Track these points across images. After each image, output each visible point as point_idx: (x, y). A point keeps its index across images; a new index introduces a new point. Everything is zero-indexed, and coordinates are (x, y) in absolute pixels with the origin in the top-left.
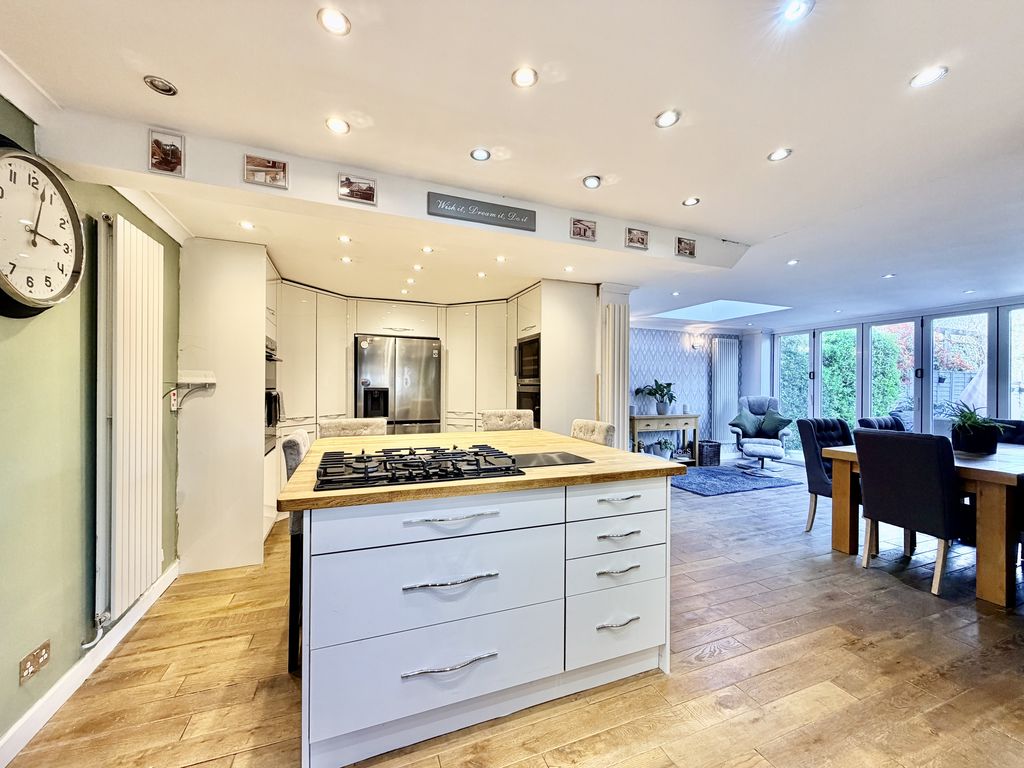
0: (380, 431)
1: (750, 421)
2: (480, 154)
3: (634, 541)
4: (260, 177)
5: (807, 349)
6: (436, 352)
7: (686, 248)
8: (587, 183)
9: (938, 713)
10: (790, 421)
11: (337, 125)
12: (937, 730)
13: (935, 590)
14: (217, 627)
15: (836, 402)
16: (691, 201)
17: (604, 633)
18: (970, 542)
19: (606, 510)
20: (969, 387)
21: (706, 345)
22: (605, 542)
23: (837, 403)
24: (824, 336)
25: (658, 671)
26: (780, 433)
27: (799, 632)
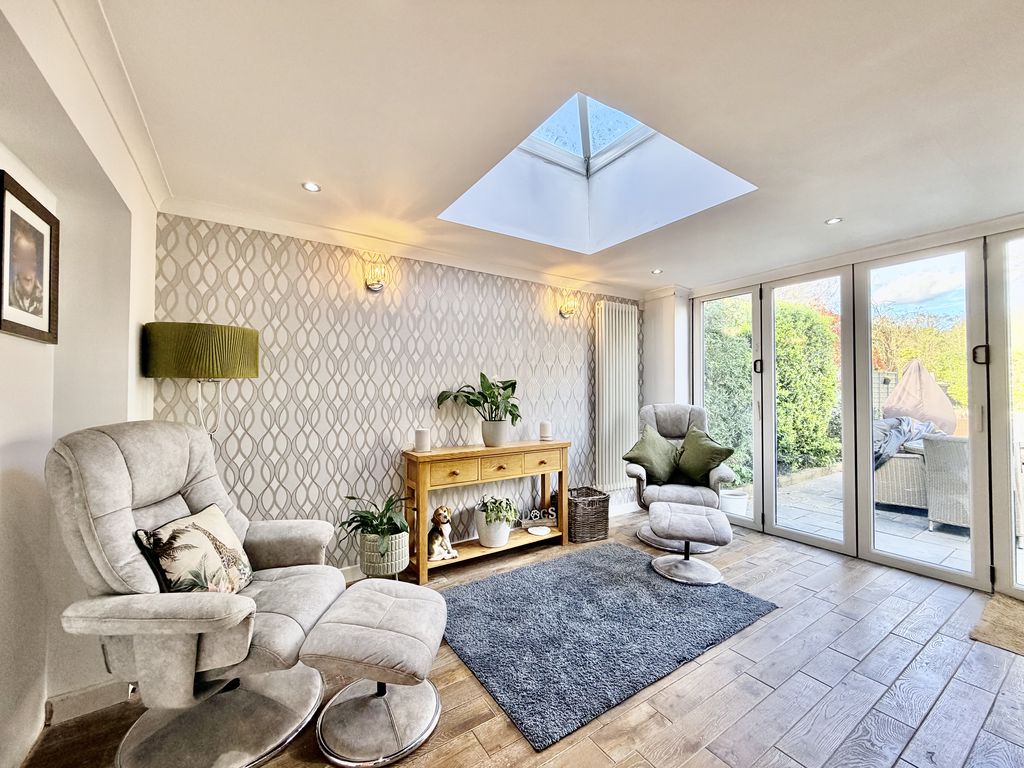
1: (661, 451)
5: (747, 324)
21: (585, 313)
24: (779, 294)
26: (714, 475)
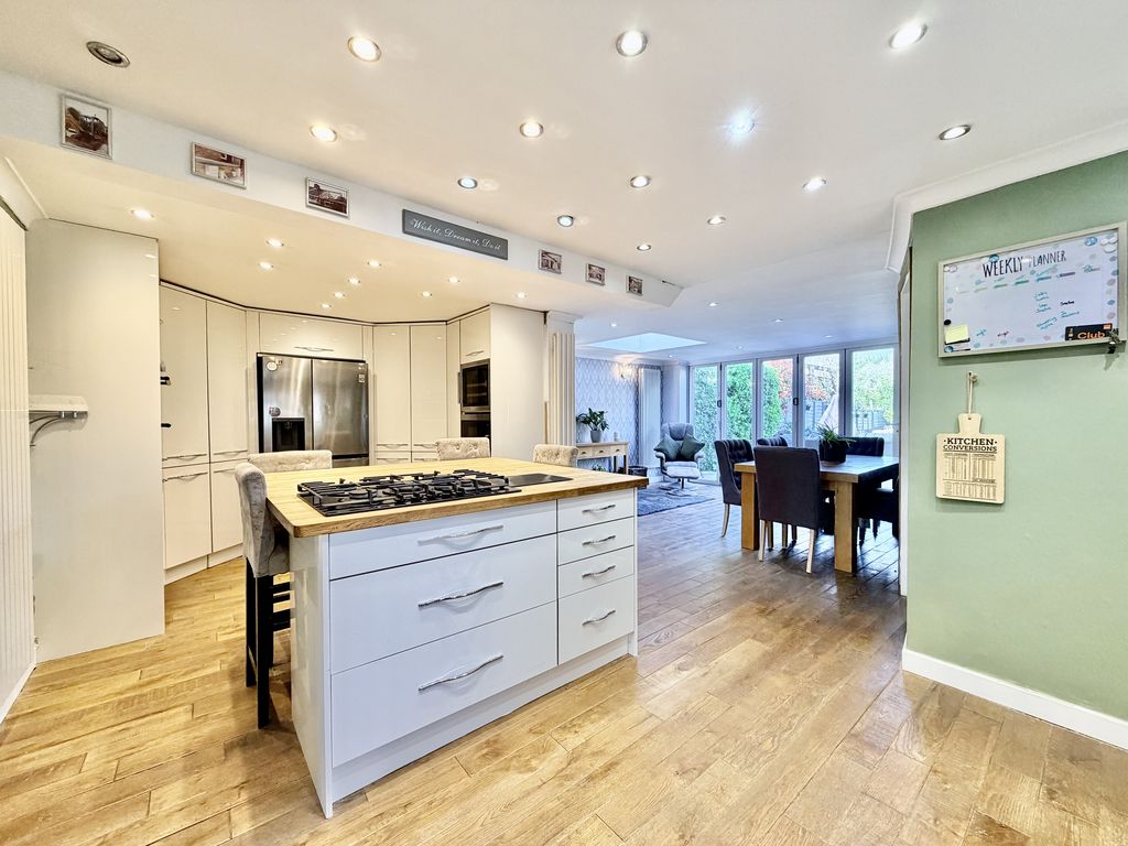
0: (324, 465)
1: (672, 446)
2: (468, 182)
3: (611, 545)
4: (212, 171)
5: (715, 380)
6: (363, 376)
7: (635, 286)
8: (562, 221)
9: (816, 646)
10: (703, 445)
11: (322, 132)
12: (817, 654)
13: (809, 570)
14: (134, 707)
15: (736, 427)
16: (644, 247)
17: (588, 627)
18: (830, 531)
19: (589, 519)
20: (826, 413)
21: (634, 375)
22: (588, 548)
23: (736, 429)
24: (729, 369)
25: (628, 655)
26: (696, 455)
27: (726, 610)
